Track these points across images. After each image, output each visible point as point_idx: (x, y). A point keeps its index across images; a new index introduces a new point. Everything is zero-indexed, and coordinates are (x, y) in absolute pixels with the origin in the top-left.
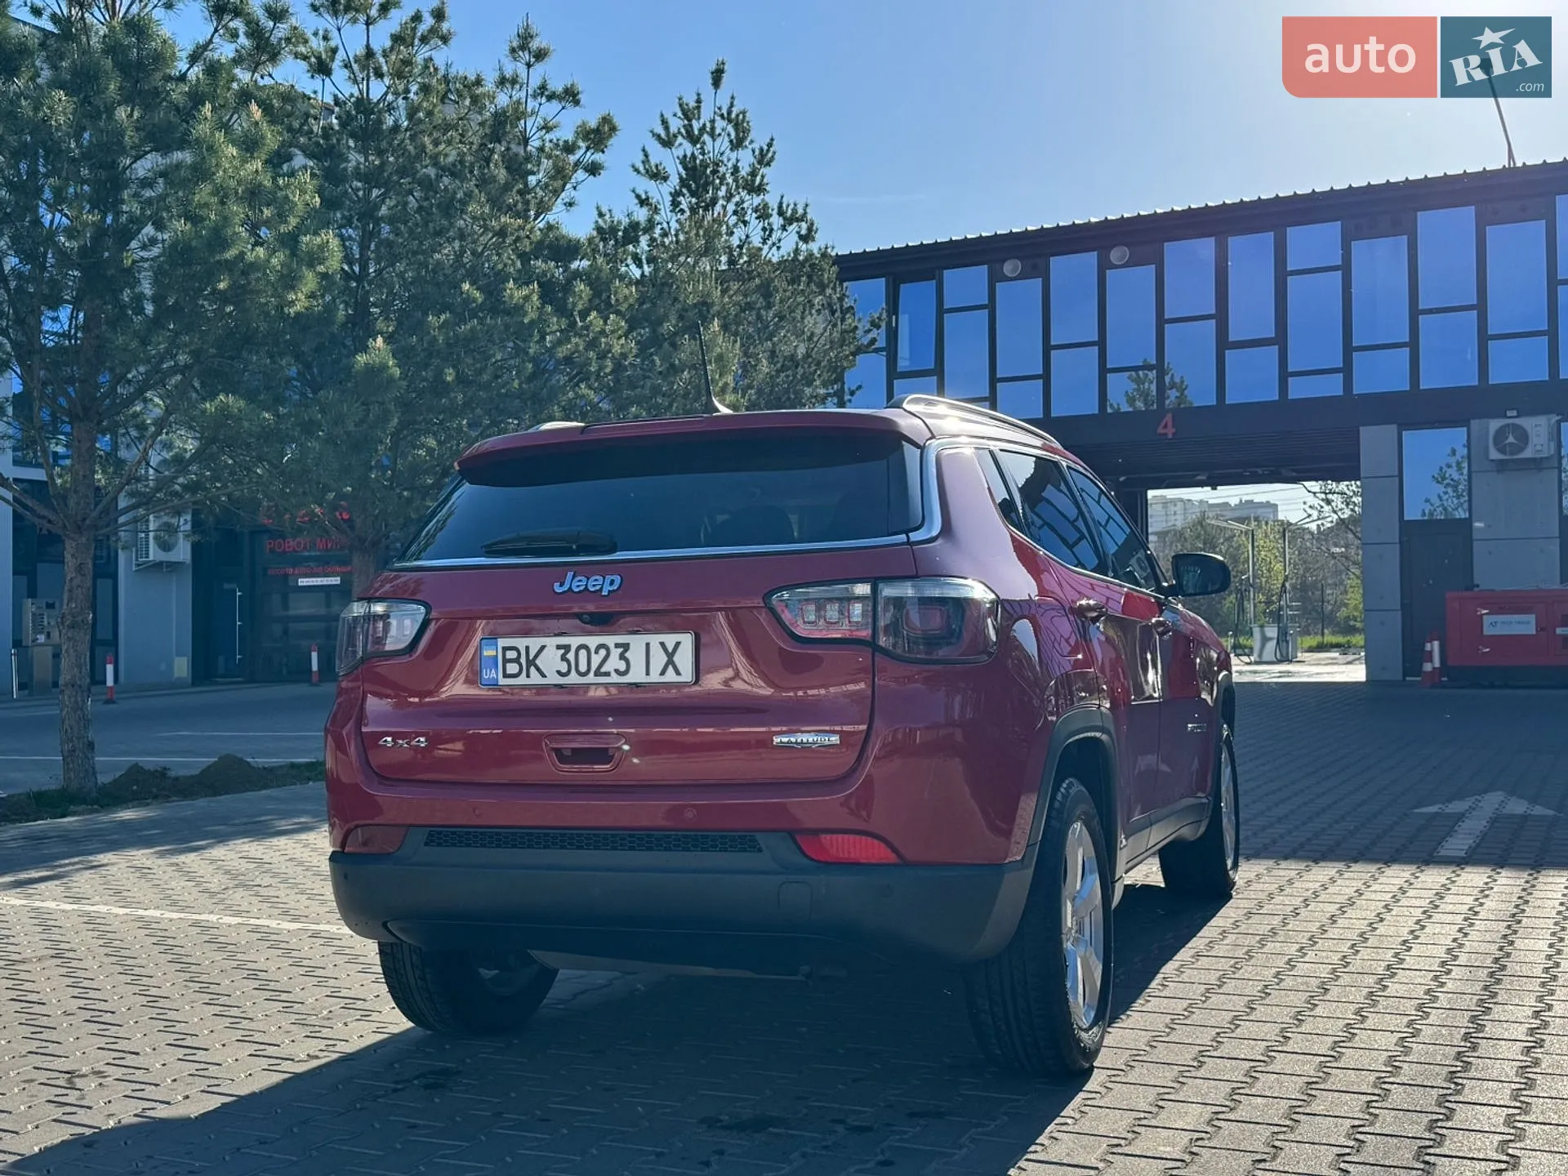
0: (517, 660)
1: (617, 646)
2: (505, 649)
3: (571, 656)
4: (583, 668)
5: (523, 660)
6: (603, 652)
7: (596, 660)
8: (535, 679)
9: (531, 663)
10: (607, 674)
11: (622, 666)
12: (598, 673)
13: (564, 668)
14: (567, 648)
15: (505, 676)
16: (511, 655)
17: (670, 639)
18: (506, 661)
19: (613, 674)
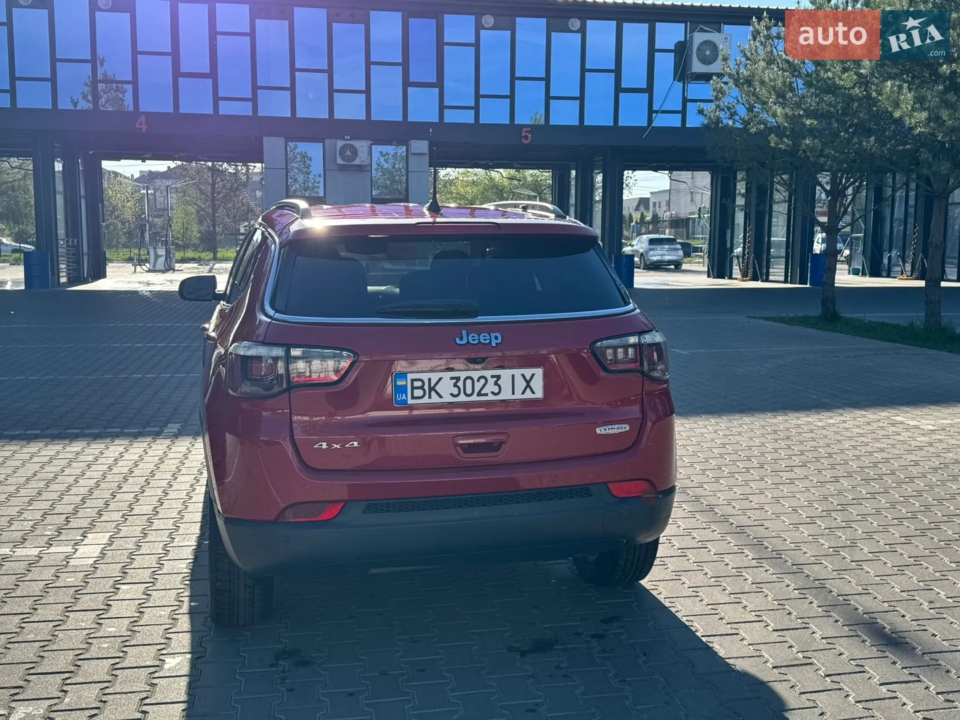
0: (422, 388)
1: (492, 377)
2: (413, 381)
3: (460, 384)
4: (469, 391)
5: (426, 387)
6: (483, 381)
7: (478, 386)
8: (435, 399)
9: (432, 389)
10: (486, 395)
11: (496, 390)
12: (479, 394)
13: (456, 392)
14: (458, 379)
15: (413, 397)
16: (417, 384)
17: (528, 372)
18: (413, 388)
19: (490, 394)
